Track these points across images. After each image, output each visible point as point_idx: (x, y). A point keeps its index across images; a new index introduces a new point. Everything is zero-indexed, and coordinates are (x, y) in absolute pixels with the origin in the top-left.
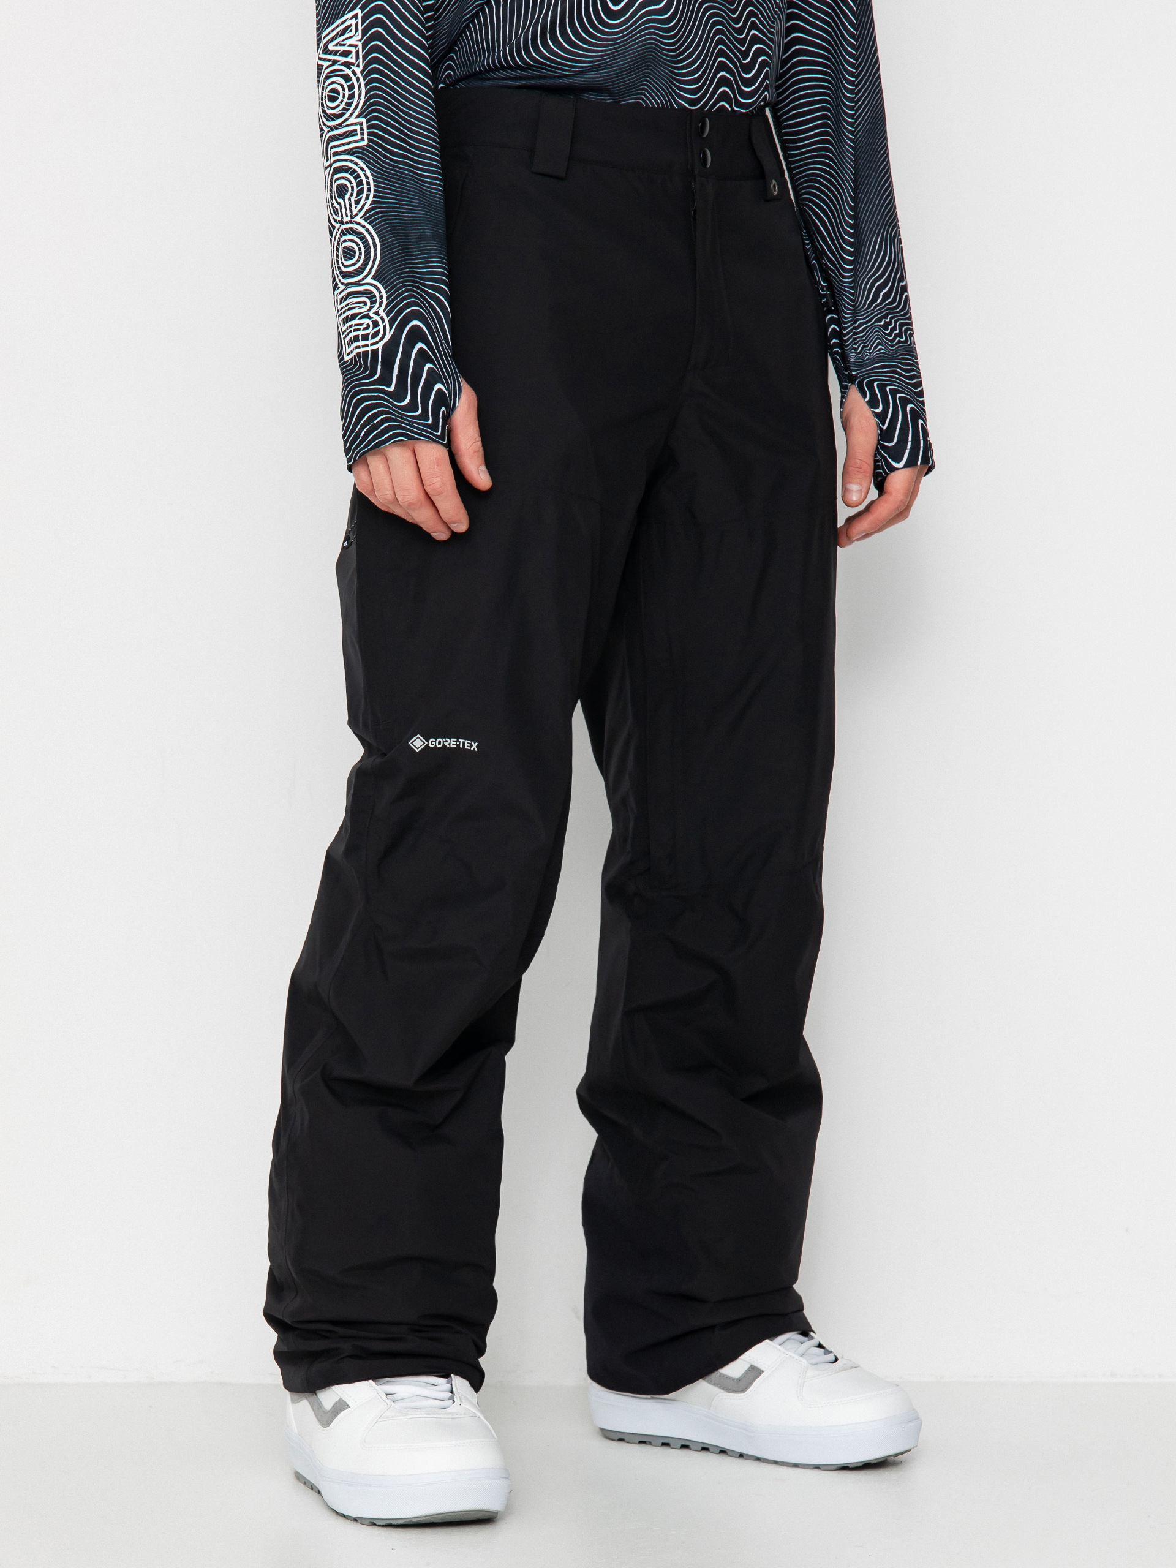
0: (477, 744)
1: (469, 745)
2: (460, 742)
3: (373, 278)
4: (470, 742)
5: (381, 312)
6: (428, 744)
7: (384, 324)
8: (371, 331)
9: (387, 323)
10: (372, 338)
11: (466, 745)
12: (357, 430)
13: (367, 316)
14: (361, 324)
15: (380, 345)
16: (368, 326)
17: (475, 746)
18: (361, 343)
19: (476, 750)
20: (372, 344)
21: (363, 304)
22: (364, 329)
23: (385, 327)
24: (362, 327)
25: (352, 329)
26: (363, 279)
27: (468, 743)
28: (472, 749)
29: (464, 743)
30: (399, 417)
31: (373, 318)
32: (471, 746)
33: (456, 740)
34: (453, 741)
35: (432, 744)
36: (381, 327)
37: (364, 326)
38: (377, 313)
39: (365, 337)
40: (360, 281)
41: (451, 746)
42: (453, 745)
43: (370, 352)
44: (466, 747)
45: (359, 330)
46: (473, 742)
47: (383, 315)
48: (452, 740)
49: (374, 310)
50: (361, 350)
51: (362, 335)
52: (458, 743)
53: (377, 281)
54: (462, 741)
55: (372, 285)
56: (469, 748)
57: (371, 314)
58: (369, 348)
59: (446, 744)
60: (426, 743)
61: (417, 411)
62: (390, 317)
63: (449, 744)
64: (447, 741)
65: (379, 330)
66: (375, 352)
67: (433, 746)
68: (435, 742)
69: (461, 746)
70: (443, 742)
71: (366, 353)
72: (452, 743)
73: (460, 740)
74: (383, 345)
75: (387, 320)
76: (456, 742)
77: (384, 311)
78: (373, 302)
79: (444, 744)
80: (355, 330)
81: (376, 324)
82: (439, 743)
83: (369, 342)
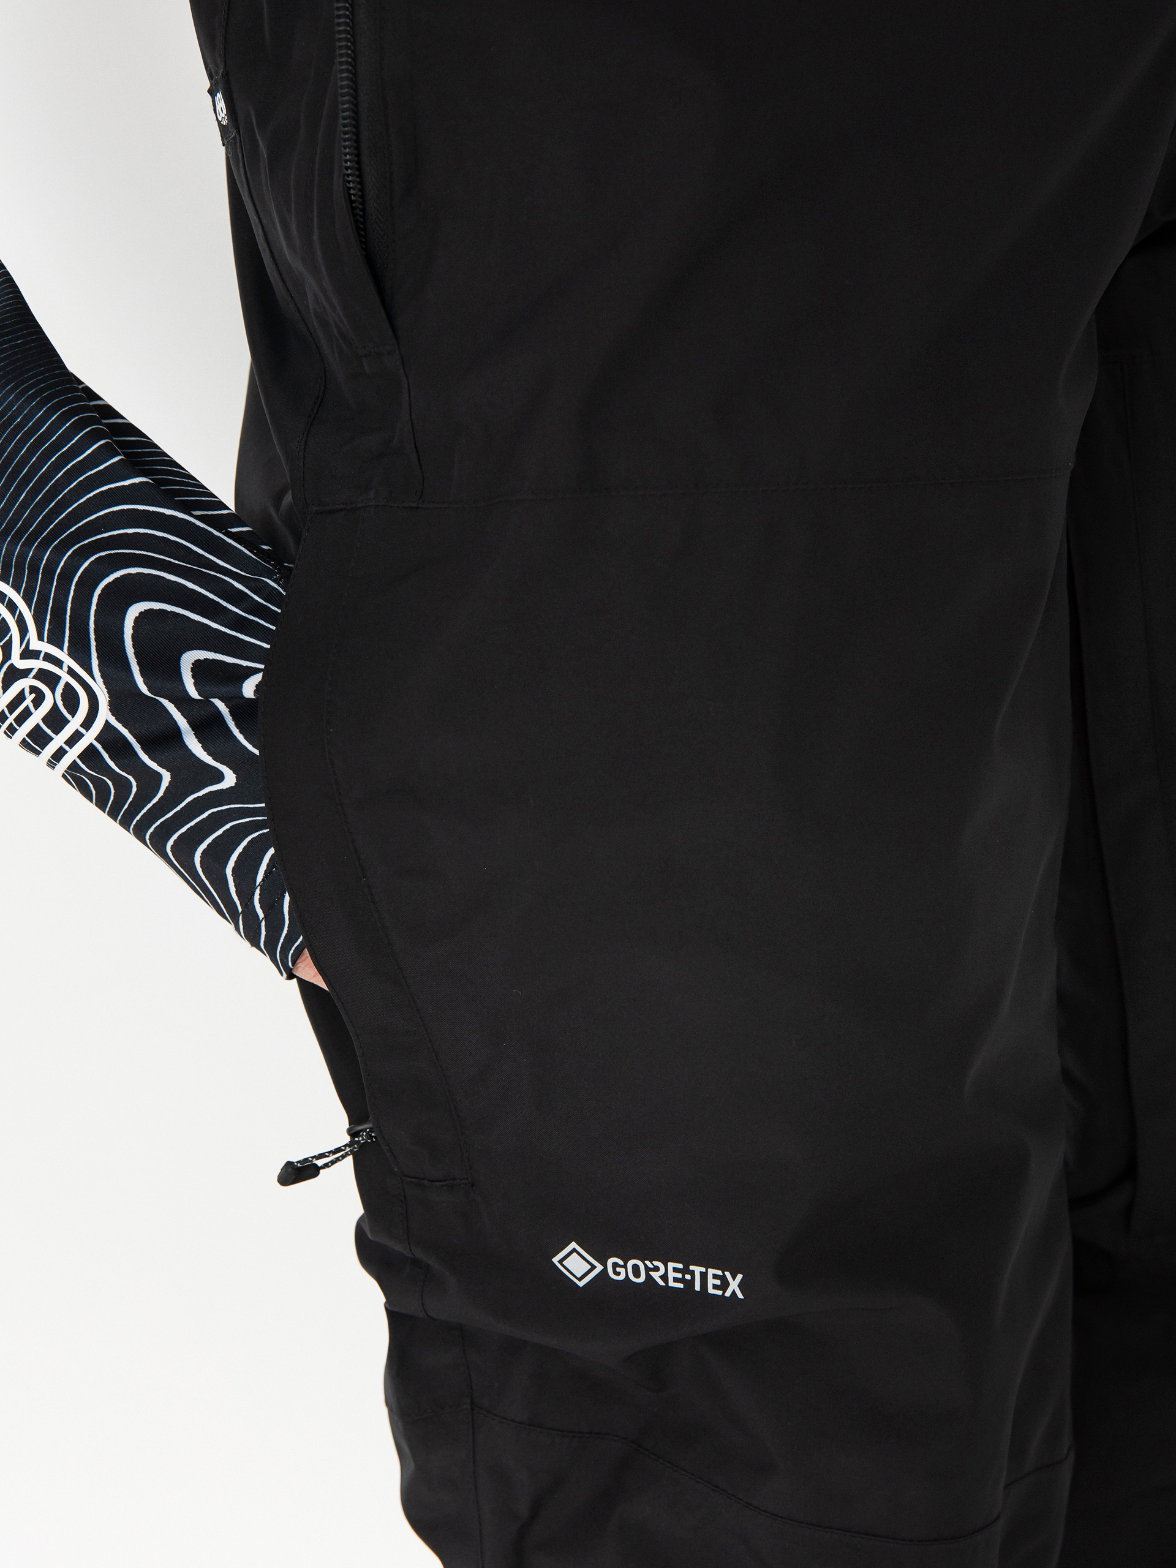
0: (740, 1277)
1: (718, 1282)
2: (692, 1273)
4: (719, 1273)
5: (35, 644)
6: (605, 1271)
7: (65, 668)
8: (53, 699)
9: (69, 662)
10: (72, 713)
11: (711, 1281)
12: (240, 910)
13: (16, 672)
14: (20, 697)
15: (104, 714)
17: (734, 1285)
18: (59, 740)
19: (740, 1296)
20: (87, 724)
22: (38, 702)
23: (71, 672)
24: (28, 703)
25: (11, 720)
27: (715, 1277)
28: (728, 1294)
29: (704, 1276)
31: (31, 670)
32: (725, 1285)
33: (680, 1266)
34: (675, 1270)
35: (618, 1274)
36: (66, 678)
37: (31, 697)
38: (27, 654)
39: (55, 720)
41: (671, 1284)
42: (676, 1280)
43: (99, 747)
44: (711, 1291)
45: (26, 714)
46: (728, 1274)
47: (46, 647)
48: (671, 1265)
49: (16, 649)
50: (74, 754)
51: (45, 720)
52: (688, 1277)
54: (698, 1270)
56: (720, 1293)
57: (21, 663)
58: (90, 737)
59: (656, 1275)
60: (599, 1268)
62: (66, 644)
63: (665, 1277)
64: (657, 1269)
65: (67, 684)
66: (108, 736)
67: (622, 1277)
68: (625, 1266)
69: (698, 1288)
70: (647, 1269)
71: (90, 754)
72: (672, 1275)
73: (692, 1268)
74: (110, 711)
75: (62, 655)
76: (684, 1271)
77: (41, 638)
79: (648, 1276)
81: (50, 680)
82: (636, 1271)
83: (75, 723)
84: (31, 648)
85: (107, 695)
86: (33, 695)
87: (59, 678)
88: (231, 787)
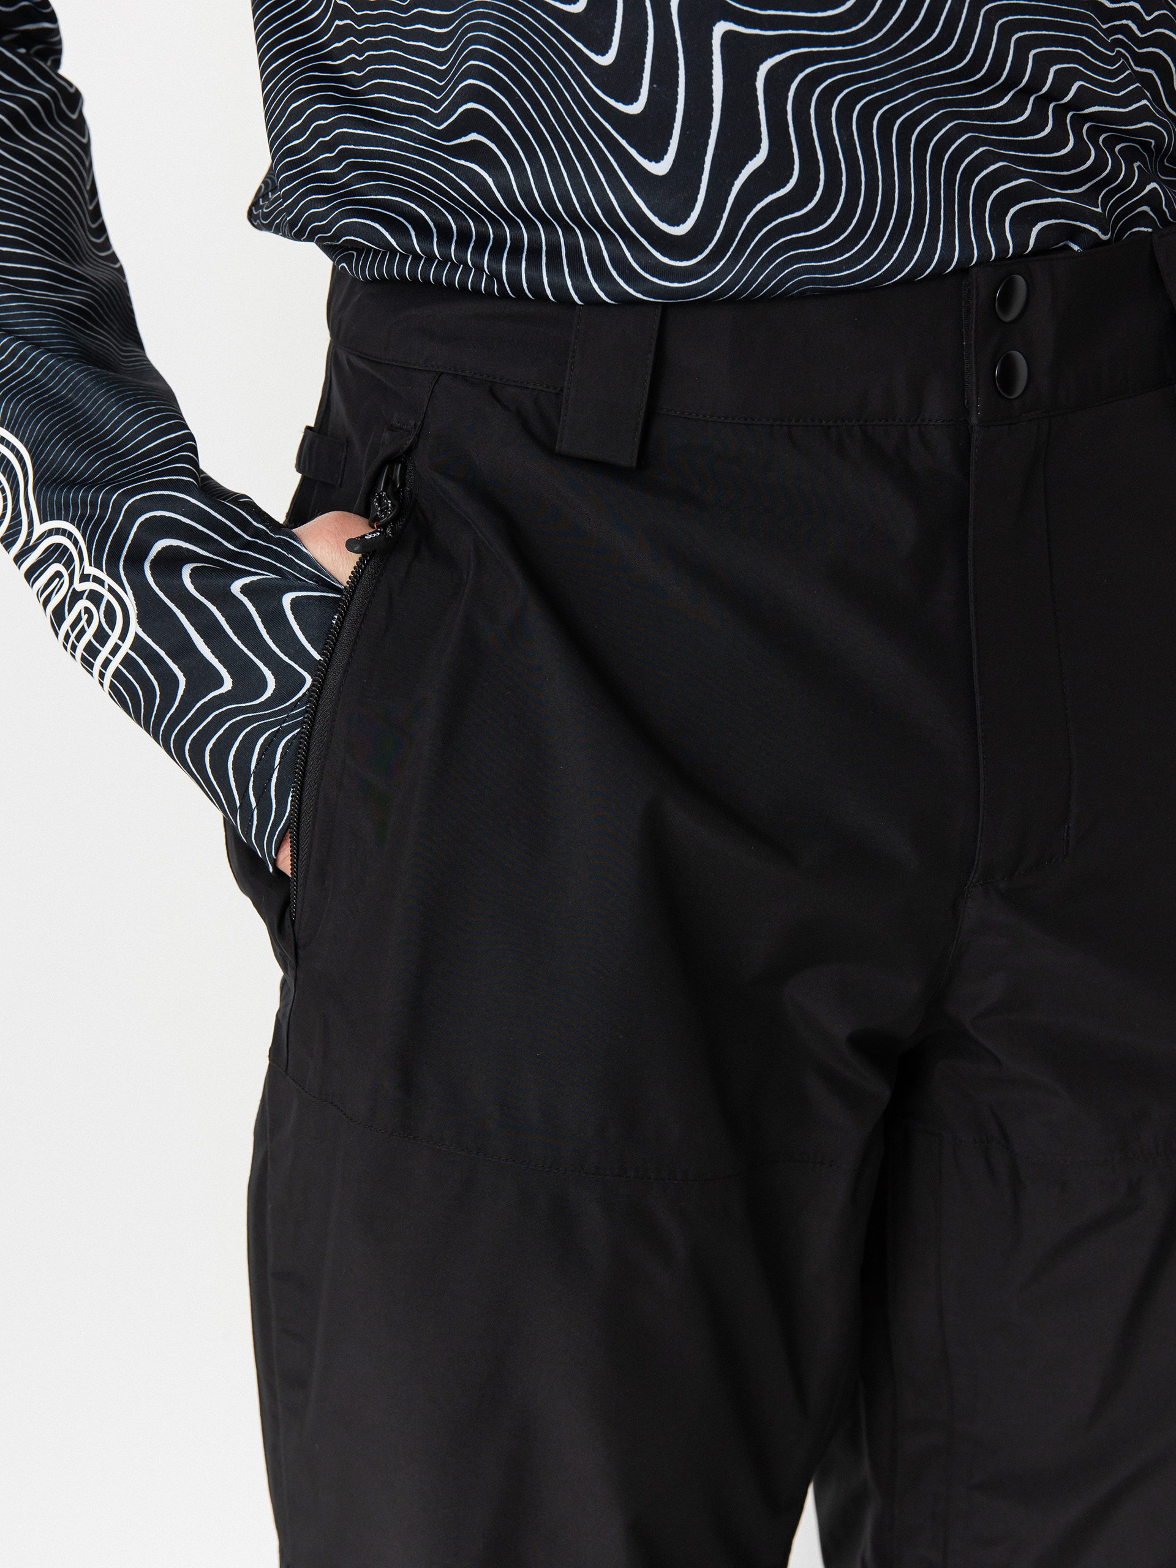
3: (43, 520)
5: (90, 570)
7: (106, 587)
8: (99, 617)
9: (108, 581)
10: (112, 628)
12: (238, 804)
13: (76, 596)
14: (78, 619)
15: (134, 628)
16: (87, 610)
18: (105, 652)
20: (123, 637)
21: (58, 579)
22: (89, 622)
23: (111, 590)
24: (83, 622)
25: (72, 638)
26: (30, 534)
30: (284, 721)
31: (84, 592)
36: (108, 596)
37: (85, 617)
38: (84, 578)
39: (102, 636)
40: (27, 542)
45: (82, 632)
50: (116, 663)
51: (95, 636)
53: (52, 519)
55: (50, 533)
57: (79, 587)
58: (125, 648)
61: (304, 681)
62: (107, 567)
65: (109, 602)
74: (139, 623)
75: (103, 575)
77: (91, 565)
78: (69, 564)
80: (79, 637)
81: (96, 598)
83: (114, 637)
84: (85, 573)
85: (136, 608)
86: (87, 615)
87: (102, 596)
88: (229, 691)
